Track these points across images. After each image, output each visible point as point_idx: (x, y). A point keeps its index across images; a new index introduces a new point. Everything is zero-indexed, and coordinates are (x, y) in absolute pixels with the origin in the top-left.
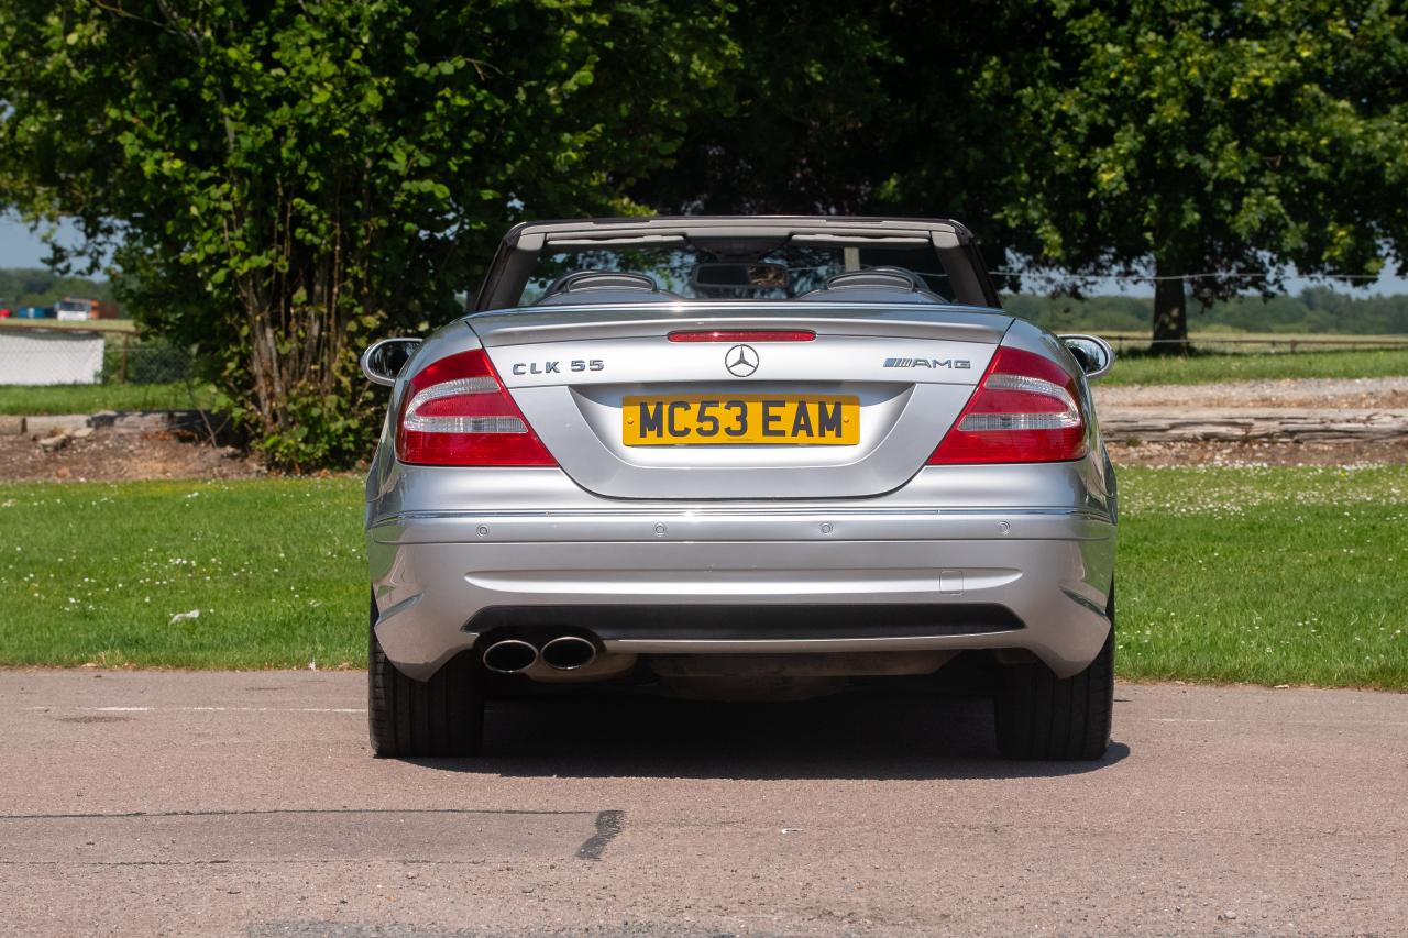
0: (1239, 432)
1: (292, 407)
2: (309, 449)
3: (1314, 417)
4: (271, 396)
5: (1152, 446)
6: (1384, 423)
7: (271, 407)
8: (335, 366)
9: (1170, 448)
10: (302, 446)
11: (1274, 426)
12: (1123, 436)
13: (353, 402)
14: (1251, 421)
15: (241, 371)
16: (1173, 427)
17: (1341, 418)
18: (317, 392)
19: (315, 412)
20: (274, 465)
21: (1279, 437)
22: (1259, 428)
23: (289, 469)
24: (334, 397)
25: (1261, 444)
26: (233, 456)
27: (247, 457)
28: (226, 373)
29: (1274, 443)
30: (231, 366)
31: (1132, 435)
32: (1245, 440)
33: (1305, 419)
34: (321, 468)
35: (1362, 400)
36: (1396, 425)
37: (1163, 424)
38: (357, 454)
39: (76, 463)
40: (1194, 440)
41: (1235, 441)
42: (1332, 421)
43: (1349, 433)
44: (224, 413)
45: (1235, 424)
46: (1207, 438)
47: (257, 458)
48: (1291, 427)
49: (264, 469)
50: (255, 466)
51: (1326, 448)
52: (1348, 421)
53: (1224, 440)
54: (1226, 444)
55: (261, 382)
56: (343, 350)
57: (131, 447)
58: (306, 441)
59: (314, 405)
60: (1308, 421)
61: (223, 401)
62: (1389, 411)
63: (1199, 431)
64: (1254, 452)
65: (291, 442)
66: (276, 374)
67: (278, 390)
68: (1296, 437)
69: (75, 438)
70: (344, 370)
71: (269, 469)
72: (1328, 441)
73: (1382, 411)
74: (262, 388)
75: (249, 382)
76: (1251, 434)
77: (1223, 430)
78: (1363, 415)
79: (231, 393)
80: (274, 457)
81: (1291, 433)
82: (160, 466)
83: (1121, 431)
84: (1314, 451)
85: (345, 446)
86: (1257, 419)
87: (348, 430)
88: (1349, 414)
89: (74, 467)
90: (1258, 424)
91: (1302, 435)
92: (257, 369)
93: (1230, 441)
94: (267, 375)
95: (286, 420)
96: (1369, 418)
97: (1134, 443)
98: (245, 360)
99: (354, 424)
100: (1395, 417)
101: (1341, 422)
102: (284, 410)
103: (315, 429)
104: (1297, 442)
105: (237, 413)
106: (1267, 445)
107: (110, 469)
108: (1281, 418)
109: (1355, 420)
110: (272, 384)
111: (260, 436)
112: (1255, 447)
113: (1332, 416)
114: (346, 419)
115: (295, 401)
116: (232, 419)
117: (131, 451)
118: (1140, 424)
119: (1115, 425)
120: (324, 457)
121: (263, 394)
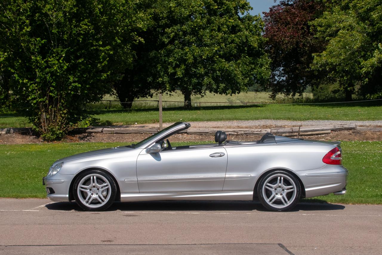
0: (236, 133)
1: (49, 128)
2: (52, 137)
4: (44, 126)
7: (45, 128)
8: (58, 120)
10: (51, 136)
11: (243, 132)
13: (61, 127)
14: (238, 131)
15: (38, 121)
18: (54, 126)
19: (54, 130)
20: (45, 140)
21: (244, 134)
22: (240, 133)
23: (48, 141)
24: (58, 126)
25: (240, 136)
26: (36, 138)
27: (39, 138)
28: (35, 121)
29: (243, 136)
30: (36, 120)
32: (237, 135)
34: (55, 141)
35: (257, 127)
36: (266, 132)
38: (62, 138)
39: (4, 139)
41: (235, 135)
42: (254, 131)
43: (257, 134)
44: (35, 129)
45: (235, 132)
46: (230, 134)
47: (41, 138)
48: (246, 132)
49: (43, 141)
50: (41, 140)
52: (257, 131)
53: (233, 135)
55: (43, 123)
56: (59, 117)
57: (14, 136)
58: (51, 135)
59: (53, 128)
60: (249, 131)
61: (34, 127)
62: (264, 130)
64: (239, 137)
65: (49, 135)
66: (46, 122)
67: (46, 125)
69: (2, 134)
70: (59, 121)
71: (44, 141)
72: (253, 135)
74: (42, 124)
75: (40, 123)
77: (233, 133)
79: (36, 126)
80: (45, 138)
81: (246, 134)
82: (21, 140)
83: (213, 133)
84: (250, 137)
85: (60, 136)
86: (239, 131)
87: (60, 133)
88: (257, 130)
89: (3, 140)
92: (41, 120)
94: (44, 122)
95: (48, 131)
96: (261, 131)
98: (39, 119)
99: (61, 132)
101: (255, 132)
102: (48, 129)
103: (53, 133)
104: (247, 135)
105: (37, 129)
107: (11, 140)
110: (45, 124)
111: (42, 134)
113: (253, 130)
114: (60, 131)
115: (49, 127)
116: (36, 131)
117: (14, 137)
119: (211, 132)
120: (55, 138)
121: (43, 126)
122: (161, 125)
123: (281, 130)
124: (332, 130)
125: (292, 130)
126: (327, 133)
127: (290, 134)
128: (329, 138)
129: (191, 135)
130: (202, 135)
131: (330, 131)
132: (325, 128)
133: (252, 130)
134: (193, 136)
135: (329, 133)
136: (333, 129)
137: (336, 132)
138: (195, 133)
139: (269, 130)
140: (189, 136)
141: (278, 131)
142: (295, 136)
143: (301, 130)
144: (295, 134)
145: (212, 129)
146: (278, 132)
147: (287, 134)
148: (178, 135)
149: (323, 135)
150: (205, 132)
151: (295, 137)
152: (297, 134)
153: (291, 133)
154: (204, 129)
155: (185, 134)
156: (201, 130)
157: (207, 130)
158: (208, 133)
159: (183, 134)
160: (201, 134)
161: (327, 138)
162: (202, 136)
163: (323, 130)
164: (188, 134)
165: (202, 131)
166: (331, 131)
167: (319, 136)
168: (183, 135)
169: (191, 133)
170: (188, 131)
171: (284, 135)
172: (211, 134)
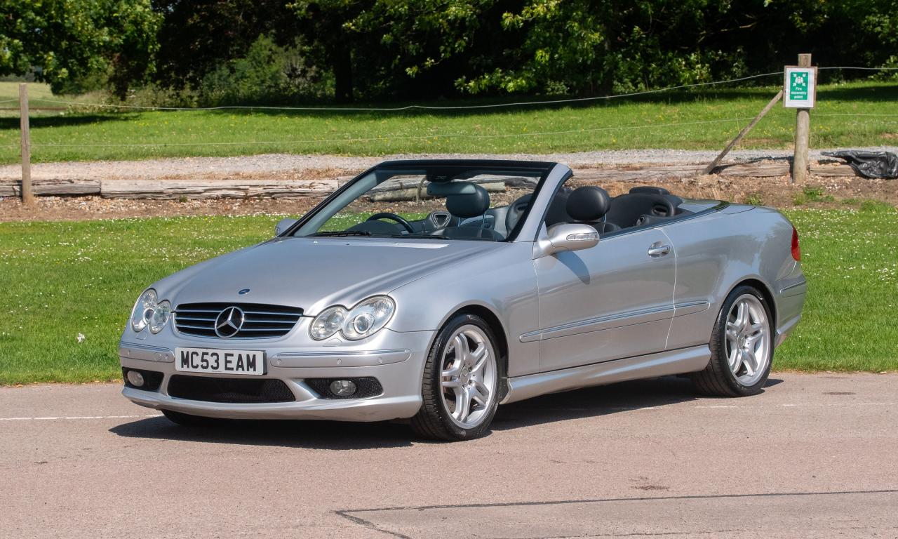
0: (242, 194)
3: (283, 184)
5: (195, 202)
6: (320, 188)
9: (205, 202)
11: (260, 190)
12: (177, 196)
14: (248, 187)
16: (205, 191)
17: (296, 185)
21: (263, 196)
22: (252, 191)
25: (254, 200)
29: (262, 200)
31: (182, 196)
32: (246, 198)
33: (277, 186)
35: (293, 174)
37: (200, 189)
40: (217, 198)
41: (240, 198)
42: (292, 187)
43: (303, 194)
45: (239, 189)
46: (224, 197)
48: (271, 191)
51: (291, 202)
52: (300, 187)
53: (235, 198)
54: (234, 200)
60: (279, 187)
62: (321, 182)
63: (219, 193)
64: (251, 204)
68: (273, 196)
72: (290, 198)
73: (317, 181)
76: (248, 194)
77: (233, 192)
78: (308, 183)
81: (271, 194)
83: (177, 194)
84: (285, 203)
86: (251, 186)
88: (299, 183)
90: (251, 189)
91: (276, 195)
93: (237, 198)
96: (311, 186)
97: (184, 200)
100: (324, 184)
101: (296, 187)
104: (273, 198)
106: (258, 201)
108: (264, 186)
109: (303, 186)
112: (252, 202)
119: (171, 191)
122: (27, 174)
126: (495, 191)
127: (396, 195)
129: (112, 199)
130: (144, 198)
131: (501, 185)
133: (290, 183)
134: (121, 204)
135: (504, 191)
137: (521, 190)
138: (123, 195)
139: (335, 185)
140: (109, 205)
142: (406, 200)
144: (410, 193)
145: (171, 183)
147: (389, 195)
148: (76, 201)
150: (153, 190)
151: (410, 203)
153: (397, 189)
154: (150, 182)
155: (96, 198)
156: (142, 186)
157: (158, 187)
158: (161, 193)
159: (90, 197)
160: (141, 196)
162: (145, 203)
164: (103, 197)
165: (145, 190)
166: (508, 185)
168: (88, 200)
169: (112, 196)
170: (104, 189)
171: (378, 197)
172: (170, 196)
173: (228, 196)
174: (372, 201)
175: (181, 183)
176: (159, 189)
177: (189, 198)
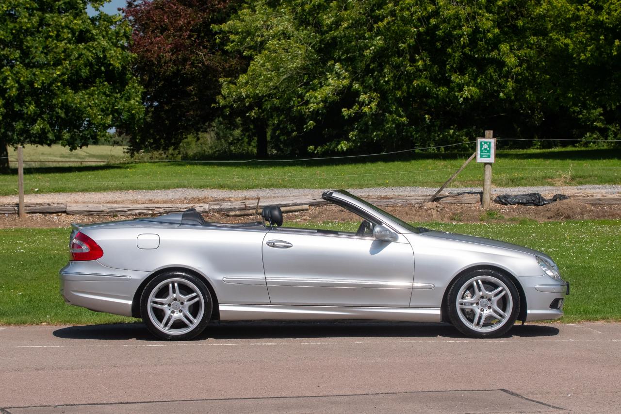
0: (150, 212)
3: (175, 206)
5: (122, 217)
6: (197, 209)
9: (128, 217)
11: (162, 210)
12: (112, 214)
14: (154, 208)
16: (129, 210)
21: (163, 214)
22: (157, 211)
31: (115, 213)
32: (153, 215)
36: (201, 209)
37: (125, 209)
40: (136, 215)
41: (149, 215)
42: (181, 208)
45: (149, 209)
46: (140, 214)
48: (168, 210)
60: (173, 208)
63: (137, 212)
68: (169, 214)
77: (145, 211)
81: (167, 212)
83: (112, 212)
86: (156, 207)
91: (171, 213)
96: (192, 207)
97: (116, 216)
100: (201, 207)
101: (183, 208)
108: (164, 207)
118: (118, 209)
119: (109, 210)
122: (22, 200)
123: (225, 206)
124: (311, 205)
125: (245, 205)
126: (303, 210)
127: (243, 212)
128: (308, 218)
129: (72, 215)
130: (92, 214)
131: (307, 207)
132: (299, 201)
133: (178, 205)
134: (78, 218)
135: (307, 210)
136: (313, 203)
137: (318, 208)
138: (80, 213)
139: (206, 207)
140: (70, 218)
141: (222, 207)
142: (251, 215)
143: (259, 204)
144: (251, 211)
145: (109, 205)
146: (221, 210)
147: (238, 213)
148: (51, 216)
149: (296, 213)
150: (97, 209)
151: (251, 217)
152: (254, 211)
153: (244, 209)
154: (95, 205)
155: (63, 215)
156: (91, 207)
157: (100, 208)
158: (102, 211)
159: (60, 214)
161: (304, 217)
162: (92, 218)
163: (295, 205)
164: (67, 214)
165: (93, 209)
166: (309, 206)
167: (290, 214)
168: (58, 216)
169: (73, 213)
170: (68, 209)
171: (232, 213)
172: (107, 213)
173: (142, 213)
174: (228, 216)
175: (115, 206)
176: (101, 209)
177: (119, 215)
